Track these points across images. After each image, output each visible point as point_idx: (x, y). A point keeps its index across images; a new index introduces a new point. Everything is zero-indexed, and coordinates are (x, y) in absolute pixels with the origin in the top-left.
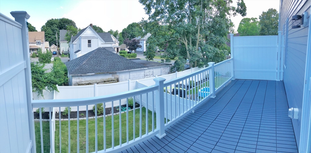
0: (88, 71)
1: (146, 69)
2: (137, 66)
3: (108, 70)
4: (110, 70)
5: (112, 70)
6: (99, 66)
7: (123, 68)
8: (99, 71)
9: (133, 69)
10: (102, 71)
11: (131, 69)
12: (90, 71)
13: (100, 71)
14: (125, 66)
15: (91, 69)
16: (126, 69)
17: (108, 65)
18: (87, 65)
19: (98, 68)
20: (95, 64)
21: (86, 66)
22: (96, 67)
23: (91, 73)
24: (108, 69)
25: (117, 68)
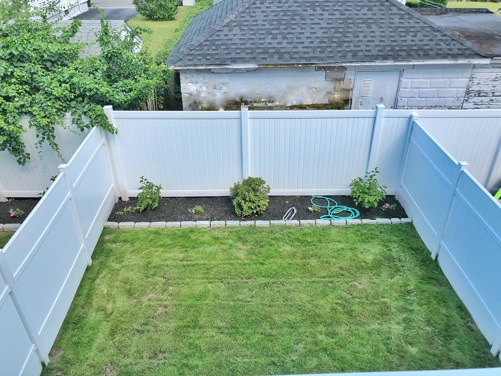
0: (233, 55)
1: (483, 66)
2: (443, 46)
3: (311, 55)
4: (317, 54)
5: (327, 54)
6: (280, 36)
7: (374, 52)
8: (276, 56)
9: (419, 57)
10: (287, 56)
11: (409, 56)
12: (243, 55)
13: (280, 58)
14: (387, 43)
15: (248, 46)
16: (385, 58)
17: (318, 35)
18: (236, 30)
19: (275, 43)
20: (268, 26)
21: (234, 32)
22: (269, 39)
23: (244, 60)
24: (314, 49)
25: (353, 48)
